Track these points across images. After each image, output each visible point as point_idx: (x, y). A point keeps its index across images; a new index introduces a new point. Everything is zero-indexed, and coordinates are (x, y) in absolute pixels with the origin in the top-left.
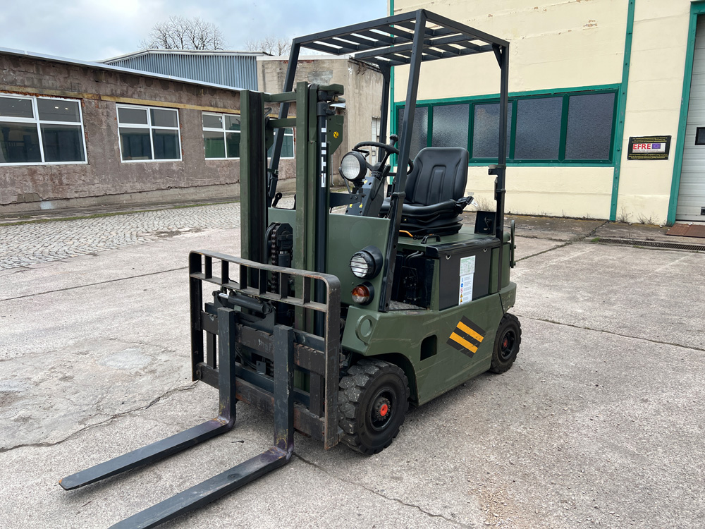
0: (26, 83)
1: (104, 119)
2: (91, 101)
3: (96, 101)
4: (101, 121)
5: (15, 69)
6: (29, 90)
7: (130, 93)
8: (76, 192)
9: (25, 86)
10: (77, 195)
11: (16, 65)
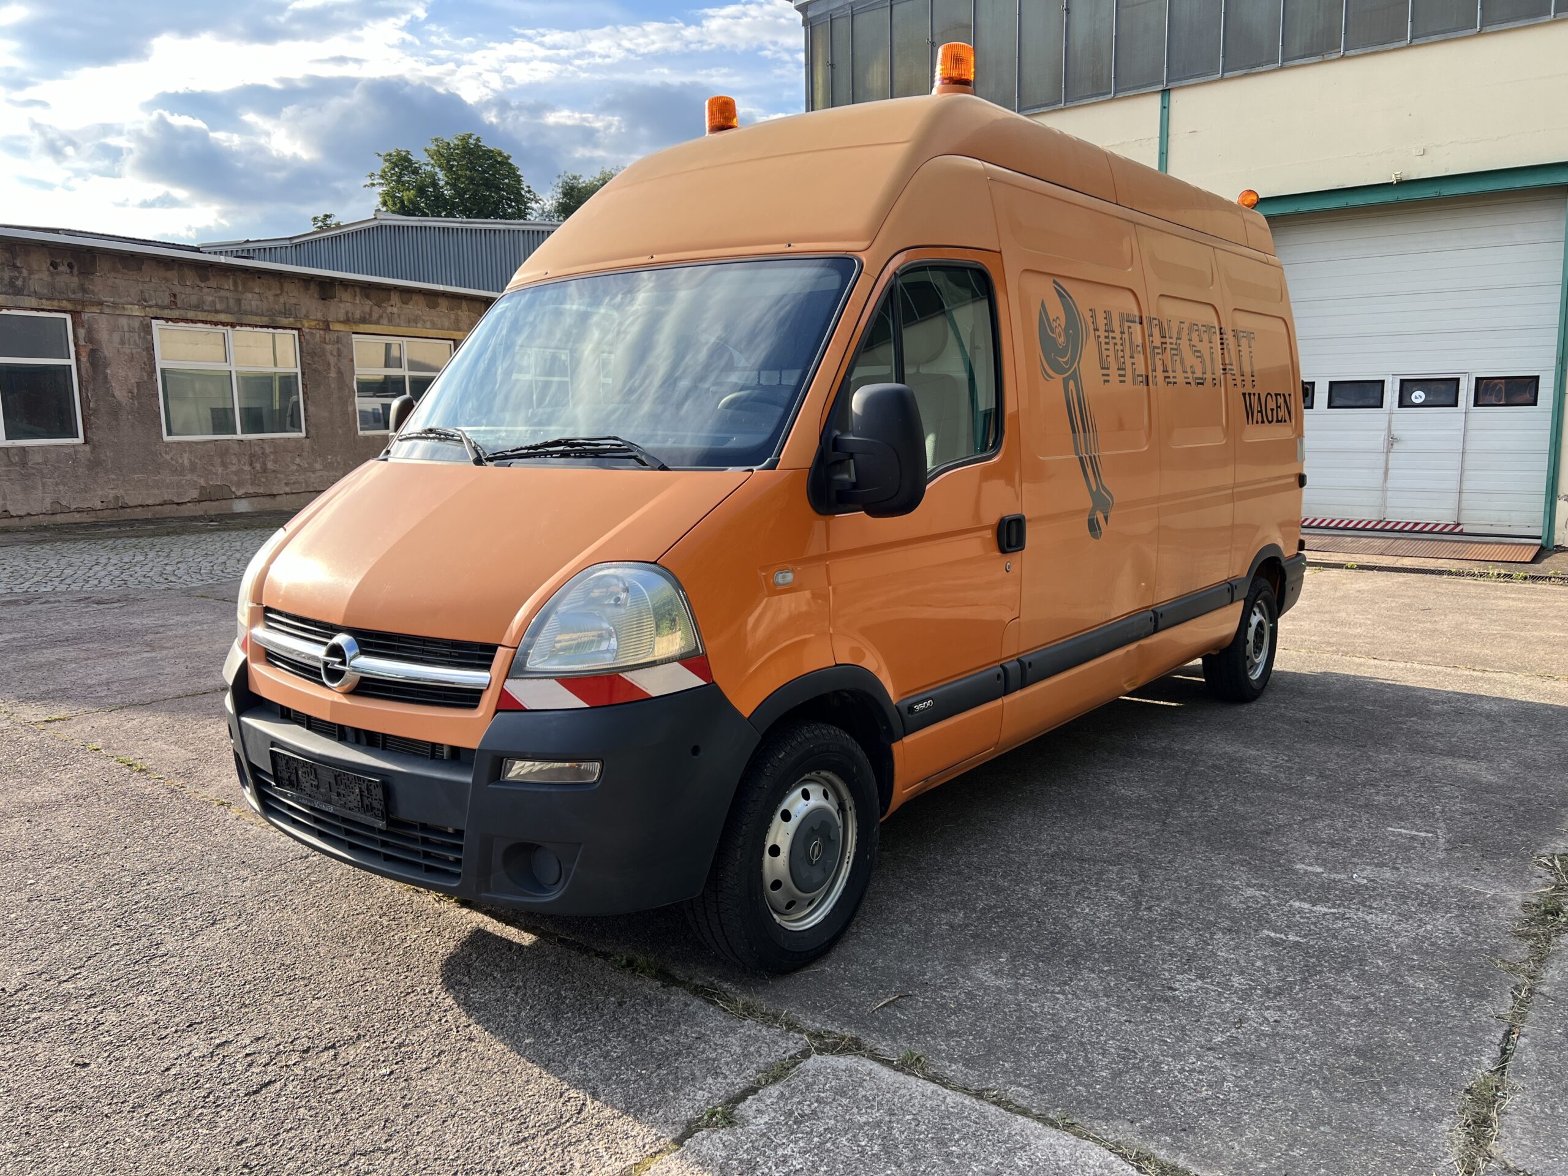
0: (218, 306)
1: (332, 360)
2: (314, 331)
3: (322, 332)
4: (329, 364)
5: (202, 285)
6: (223, 317)
7: (375, 316)
8: (287, 484)
9: (217, 312)
10: (287, 489)
11: (204, 278)
